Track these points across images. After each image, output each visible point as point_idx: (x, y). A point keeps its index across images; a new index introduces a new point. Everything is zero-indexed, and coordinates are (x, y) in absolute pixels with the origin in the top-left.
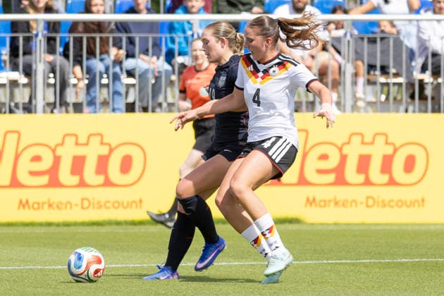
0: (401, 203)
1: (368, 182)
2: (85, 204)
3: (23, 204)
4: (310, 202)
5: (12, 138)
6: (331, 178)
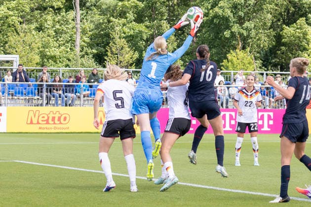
3: (40, 128)
5: (37, 112)
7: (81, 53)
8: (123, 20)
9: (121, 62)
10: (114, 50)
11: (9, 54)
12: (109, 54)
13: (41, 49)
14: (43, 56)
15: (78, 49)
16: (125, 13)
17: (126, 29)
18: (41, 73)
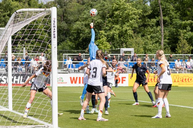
0: (190, 84)
1: (186, 82)
2: (152, 84)
4: (179, 84)
6: (181, 81)
7: (164, 47)
8: (185, 31)
9: (184, 51)
10: (180, 45)
11: (129, 48)
12: (178, 47)
13: (144, 45)
14: (145, 49)
15: (162, 45)
16: (186, 27)
17: (186, 35)
18: (145, 57)
